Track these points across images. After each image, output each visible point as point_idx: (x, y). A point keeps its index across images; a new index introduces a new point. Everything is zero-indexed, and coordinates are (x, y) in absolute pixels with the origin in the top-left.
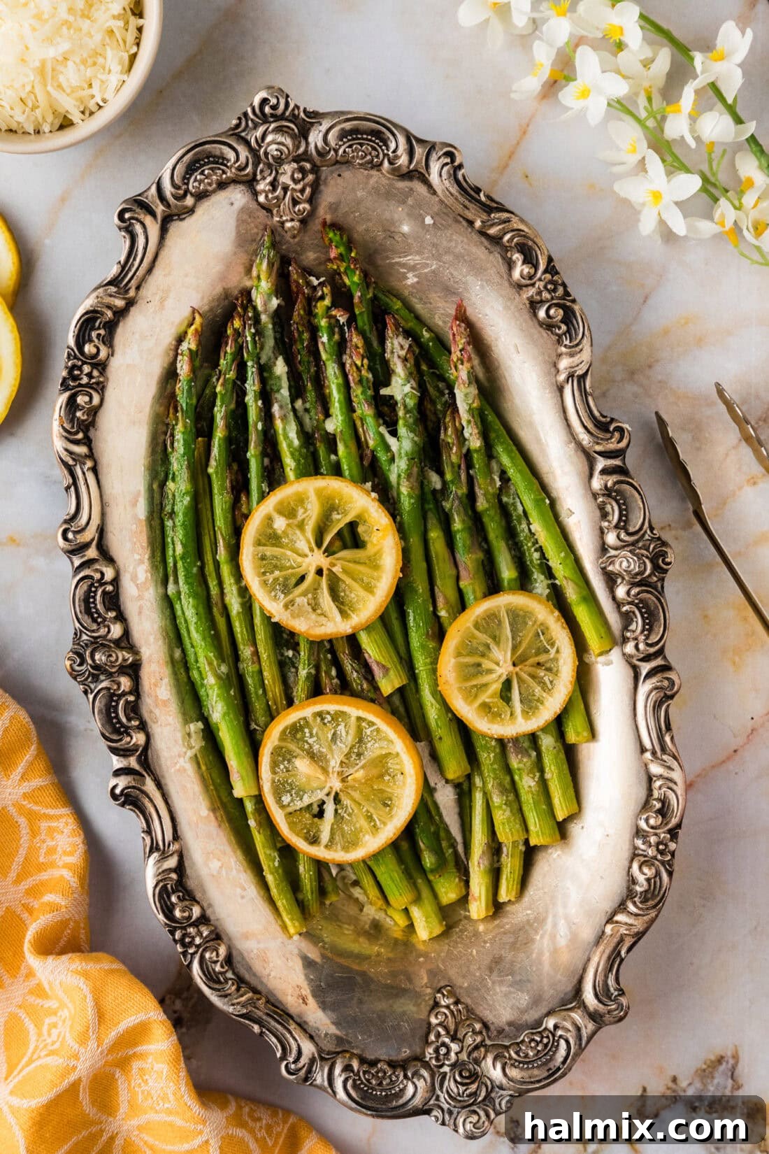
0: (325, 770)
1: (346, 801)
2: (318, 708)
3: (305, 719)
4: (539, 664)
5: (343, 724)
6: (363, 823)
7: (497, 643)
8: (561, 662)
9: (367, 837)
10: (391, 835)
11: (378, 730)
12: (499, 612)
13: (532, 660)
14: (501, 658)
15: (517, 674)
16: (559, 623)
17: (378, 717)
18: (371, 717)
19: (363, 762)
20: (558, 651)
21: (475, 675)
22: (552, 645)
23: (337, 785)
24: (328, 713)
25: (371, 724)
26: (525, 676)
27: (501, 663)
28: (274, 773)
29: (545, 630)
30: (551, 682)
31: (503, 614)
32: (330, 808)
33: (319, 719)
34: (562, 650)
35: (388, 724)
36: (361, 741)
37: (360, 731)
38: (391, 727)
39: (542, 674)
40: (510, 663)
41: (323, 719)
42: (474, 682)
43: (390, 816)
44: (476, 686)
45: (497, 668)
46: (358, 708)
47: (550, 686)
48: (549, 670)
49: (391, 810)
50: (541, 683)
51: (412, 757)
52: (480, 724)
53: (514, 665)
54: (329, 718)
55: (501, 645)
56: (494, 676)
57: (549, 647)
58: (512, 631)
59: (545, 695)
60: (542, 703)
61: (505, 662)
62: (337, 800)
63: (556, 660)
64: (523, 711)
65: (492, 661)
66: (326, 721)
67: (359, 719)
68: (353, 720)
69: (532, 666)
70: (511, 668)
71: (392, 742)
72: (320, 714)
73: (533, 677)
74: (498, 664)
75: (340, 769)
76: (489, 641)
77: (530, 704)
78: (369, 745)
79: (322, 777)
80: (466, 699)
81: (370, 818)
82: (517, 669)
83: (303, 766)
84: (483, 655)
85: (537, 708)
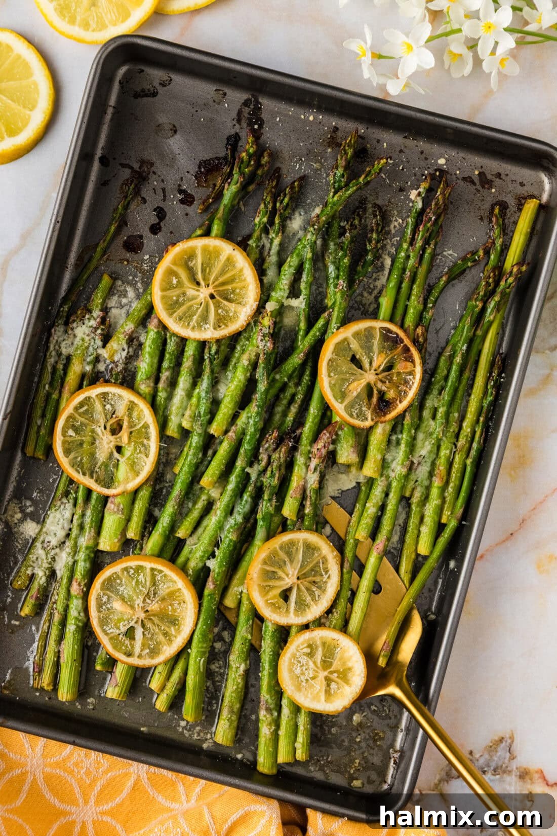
0: (132, 607)
1: (149, 625)
2: (124, 565)
3: (116, 573)
4: (314, 582)
5: (142, 574)
6: (161, 638)
7: (291, 561)
8: (329, 585)
9: (165, 647)
10: (181, 644)
11: (165, 576)
12: (299, 542)
13: (311, 579)
14: (291, 573)
15: (298, 585)
16: (335, 560)
17: (164, 566)
18: (160, 567)
19: (158, 599)
20: (329, 577)
21: (271, 579)
22: (326, 572)
23: (142, 615)
24: (131, 568)
25: (160, 572)
26: (303, 588)
27: (289, 577)
28: (99, 611)
29: (325, 560)
30: (319, 596)
31: (301, 544)
32: (139, 632)
33: (125, 573)
34: (332, 577)
35: (171, 570)
36: (154, 584)
37: (153, 576)
38: (174, 572)
39: (314, 589)
40: (295, 577)
41: (128, 572)
42: (268, 584)
43: (178, 631)
44: (269, 586)
45: (286, 578)
46: (150, 562)
47: (317, 599)
48: (319, 588)
49: (179, 628)
50: (312, 594)
51: (189, 590)
52: (265, 612)
53: (298, 578)
54: (132, 571)
55: (293, 565)
56: (282, 583)
57: (324, 573)
58: (303, 556)
59: (312, 603)
60: (309, 608)
61: (293, 575)
62: (143, 626)
63: (326, 582)
64: (295, 610)
65: (284, 572)
66: (130, 573)
67: (152, 569)
68: (148, 570)
69: (310, 582)
70: (295, 580)
71: (176, 582)
72: (126, 569)
73: (308, 589)
74: (287, 575)
75: (143, 605)
76: (287, 559)
77: (302, 606)
78: (160, 587)
79: (131, 612)
80: (260, 593)
81: (166, 634)
82: (299, 582)
83: (117, 605)
84: (280, 567)
85: (305, 610)
